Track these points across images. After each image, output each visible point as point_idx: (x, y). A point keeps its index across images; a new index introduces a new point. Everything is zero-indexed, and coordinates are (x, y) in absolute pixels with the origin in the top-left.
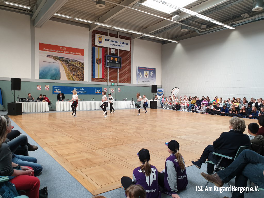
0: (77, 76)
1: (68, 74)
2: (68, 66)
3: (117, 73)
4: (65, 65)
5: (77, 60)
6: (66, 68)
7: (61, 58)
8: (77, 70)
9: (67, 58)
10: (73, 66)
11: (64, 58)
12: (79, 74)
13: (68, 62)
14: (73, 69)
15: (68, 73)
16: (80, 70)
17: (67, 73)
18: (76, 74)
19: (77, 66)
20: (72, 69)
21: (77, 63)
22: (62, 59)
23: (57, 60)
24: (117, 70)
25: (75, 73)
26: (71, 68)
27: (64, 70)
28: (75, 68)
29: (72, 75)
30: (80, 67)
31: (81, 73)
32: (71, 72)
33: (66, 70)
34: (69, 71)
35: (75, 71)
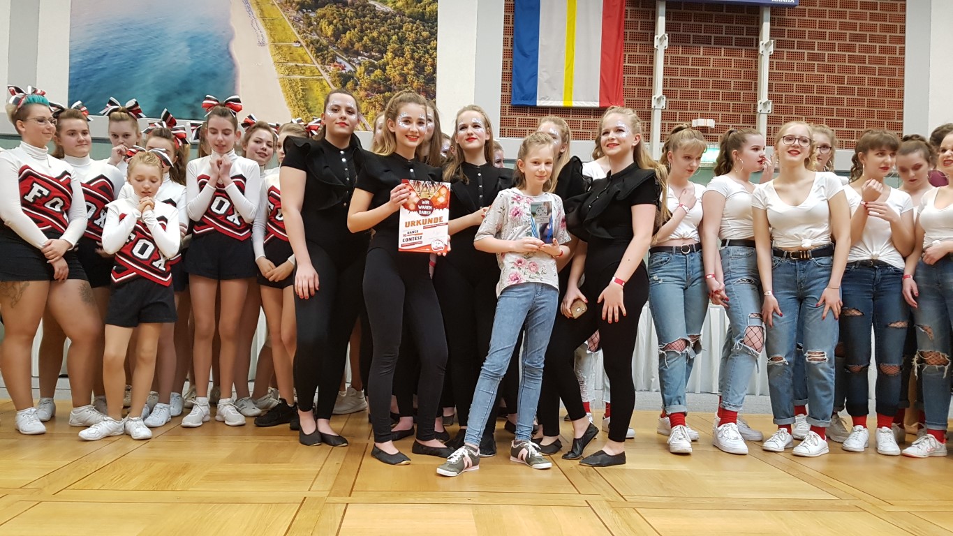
0: (375, 88)
1: (298, 77)
2: (302, 6)
3: (756, 54)
6: (284, 28)
8: (373, 40)
12: (393, 73)
14: (337, 35)
15: (302, 70)
16: (402, 40)
17: (291, 71)
18: (369, 72)
19: (373, 9)
20: (329, 31)
24: (757, 32)
25: (357, 66)
26: (324, 24)
27: (267, 39)
28: (358, 26)
29: (329, 81)
30: (404, 15)
31: (408, 69)
32: (327, 61)
33: (284, 42)
34: (310, 48)
35: (358, 49)
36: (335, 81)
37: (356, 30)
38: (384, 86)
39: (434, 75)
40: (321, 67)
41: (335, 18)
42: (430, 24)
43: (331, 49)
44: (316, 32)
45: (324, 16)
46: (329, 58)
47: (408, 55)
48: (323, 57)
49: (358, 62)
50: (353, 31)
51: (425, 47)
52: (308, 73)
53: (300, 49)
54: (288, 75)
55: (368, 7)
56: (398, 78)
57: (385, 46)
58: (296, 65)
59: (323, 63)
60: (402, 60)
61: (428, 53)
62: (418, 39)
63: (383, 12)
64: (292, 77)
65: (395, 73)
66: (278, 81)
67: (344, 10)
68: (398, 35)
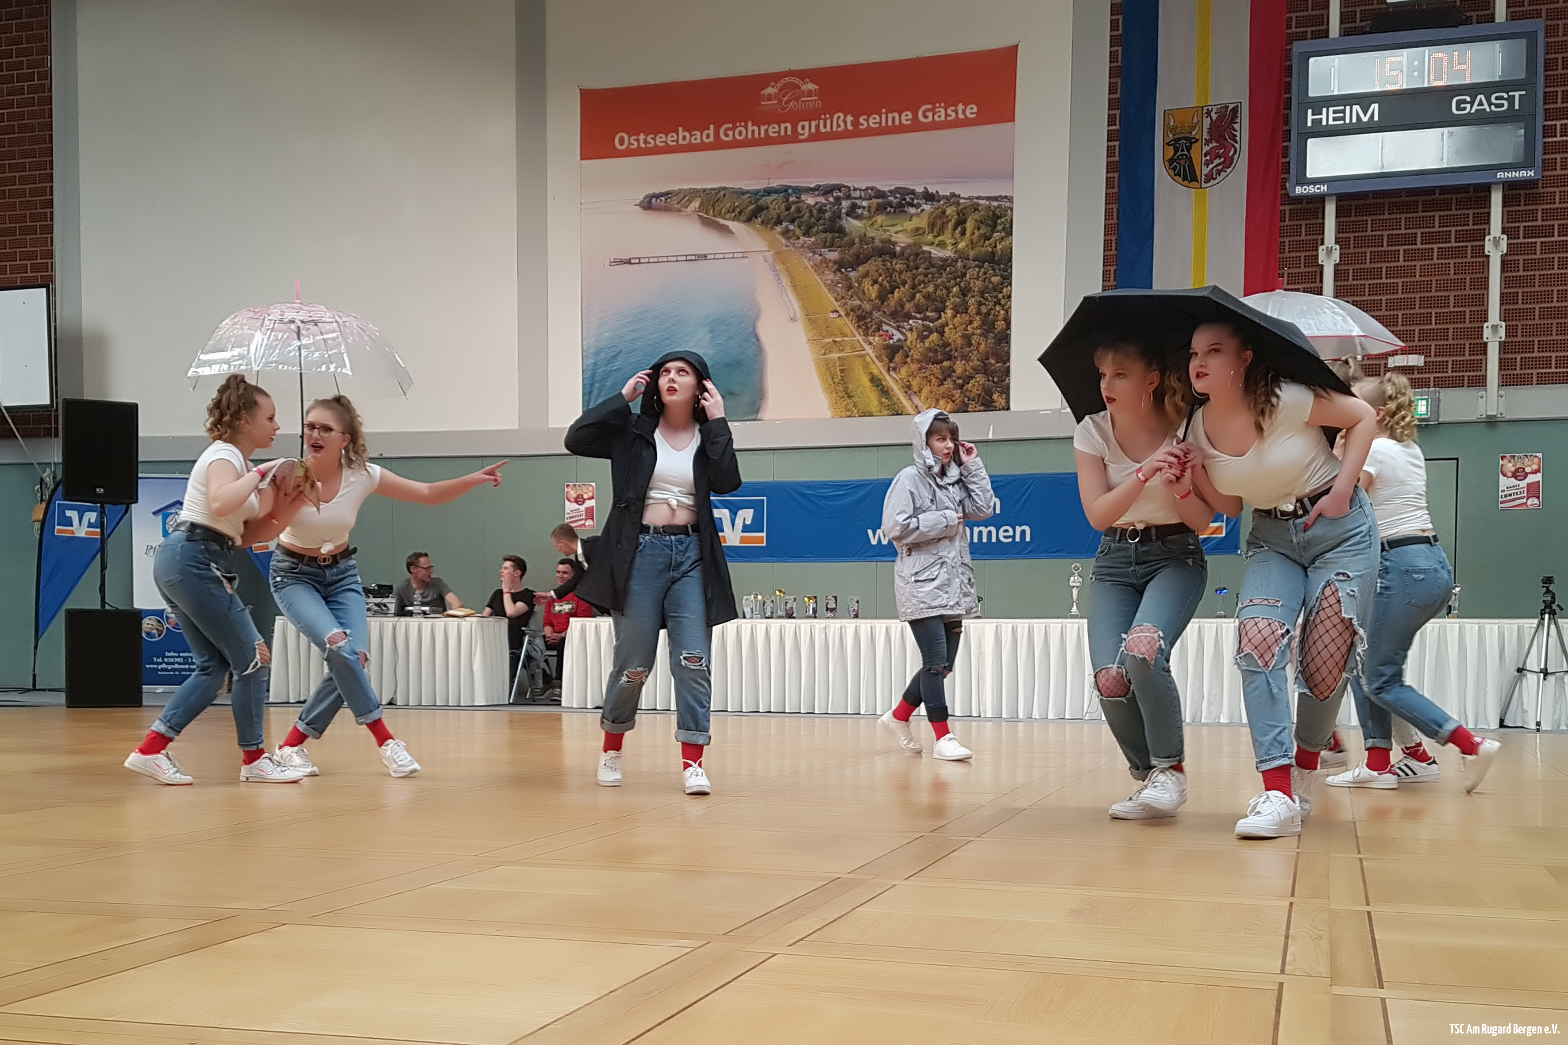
0: (929, 358)
2: (840, 265)
3: (1483, 253)
4: (805, 263)
5: (932, 190)
6: (820, 296)
7: (769, 199)
8: (928, 297)
9: (828, 191)
10: (893, 255)
11: (799, 191)
12: (953, 336)
13: (841, 231)
14: (883, 296)
15: (841, 348)
16: (964, 293)
17: (827, 349)
18: (922, 338)
19: (928, 257)
20: (873, 292)
21: (937, 225)
22: (775, 205)
23: (733, 225)
25: (907, 333)
26: (867, 284)
27: (799, 312)
28: (909, 282)
29: (873, 355)
30: (969, 259)
31: (973, 328)
32: (870, 332)
33: (818, 314)
34: (850, 317)
35: (909, 311)
36: (880, 355)
37: (906, 286)
38: (943, 353)
39: (1008, 332)
40: (864, 340)
41: (880, 275)
42: (1002, 266)
43: (876, 314)
44: (857, 296)
45: (866, 275)
46: (874, 327)
47: (972, 309)
48: (866, 327)
49: (908, 327)
50: (902, 288)
51: (996, 297)
52: (848, 349)
53: (838, 320)
54: (824, 354)
55: (922, 255)
56: (959, 341)
57: (943, 302)
58: (834, 341)
59: (866, 334)
60: (966, 318)
61: (1000, 304)
62: (987, 288)
63: (941, 259)
64: (828, 356)
65: (957, 336)
66: (812, 363)
67: (891, 263)
68: (960, 286)
